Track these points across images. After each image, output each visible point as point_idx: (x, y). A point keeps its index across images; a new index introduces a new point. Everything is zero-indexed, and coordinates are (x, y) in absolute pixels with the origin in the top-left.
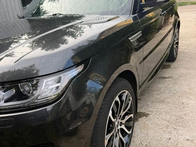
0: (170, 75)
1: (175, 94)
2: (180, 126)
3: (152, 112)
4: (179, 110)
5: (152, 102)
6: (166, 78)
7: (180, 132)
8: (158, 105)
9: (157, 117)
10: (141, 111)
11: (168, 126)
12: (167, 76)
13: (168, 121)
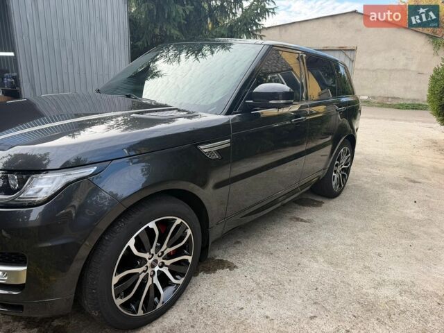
0: (310, 218)
1: (297, 247)
2: (269, 295)
3: (244, 265)
4: (286, 272)
5: (254, 251)
6: (302, 220)
7: (264, 304)
8: (260, 257)
9: (246, 274)
10: (229, 260)
11: (252, 291)
12: (305, 218)
13: (258, 284)
